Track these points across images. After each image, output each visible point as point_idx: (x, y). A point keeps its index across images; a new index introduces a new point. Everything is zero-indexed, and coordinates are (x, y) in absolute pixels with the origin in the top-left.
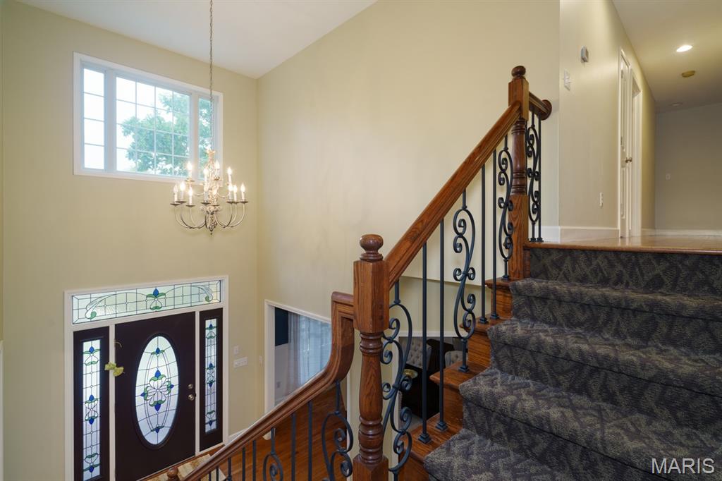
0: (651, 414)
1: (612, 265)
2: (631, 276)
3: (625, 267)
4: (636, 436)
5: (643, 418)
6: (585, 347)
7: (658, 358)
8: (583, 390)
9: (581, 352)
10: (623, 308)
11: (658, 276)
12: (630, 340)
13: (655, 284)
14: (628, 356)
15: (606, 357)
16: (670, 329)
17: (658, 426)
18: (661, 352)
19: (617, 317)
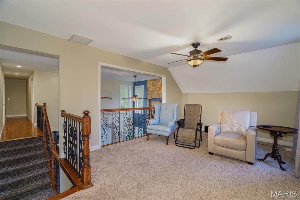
0: (29, 161)
1: (18, 142)
2: (22, 143)
3: (20, 142)
4: (29, 164)
5: (29, 162)
6: (19, 157)
7: (29, 154)
8: (19, 163)
9: (19, 158)
10: (23, 149)
11: (26, 142)
12: (24, 153)
13: (25, 144)
14: (26, 155)
15: (23, 157)
16: (30, 149)
17: (31, 162)
18: (29, 153)
19: (22, 151)
